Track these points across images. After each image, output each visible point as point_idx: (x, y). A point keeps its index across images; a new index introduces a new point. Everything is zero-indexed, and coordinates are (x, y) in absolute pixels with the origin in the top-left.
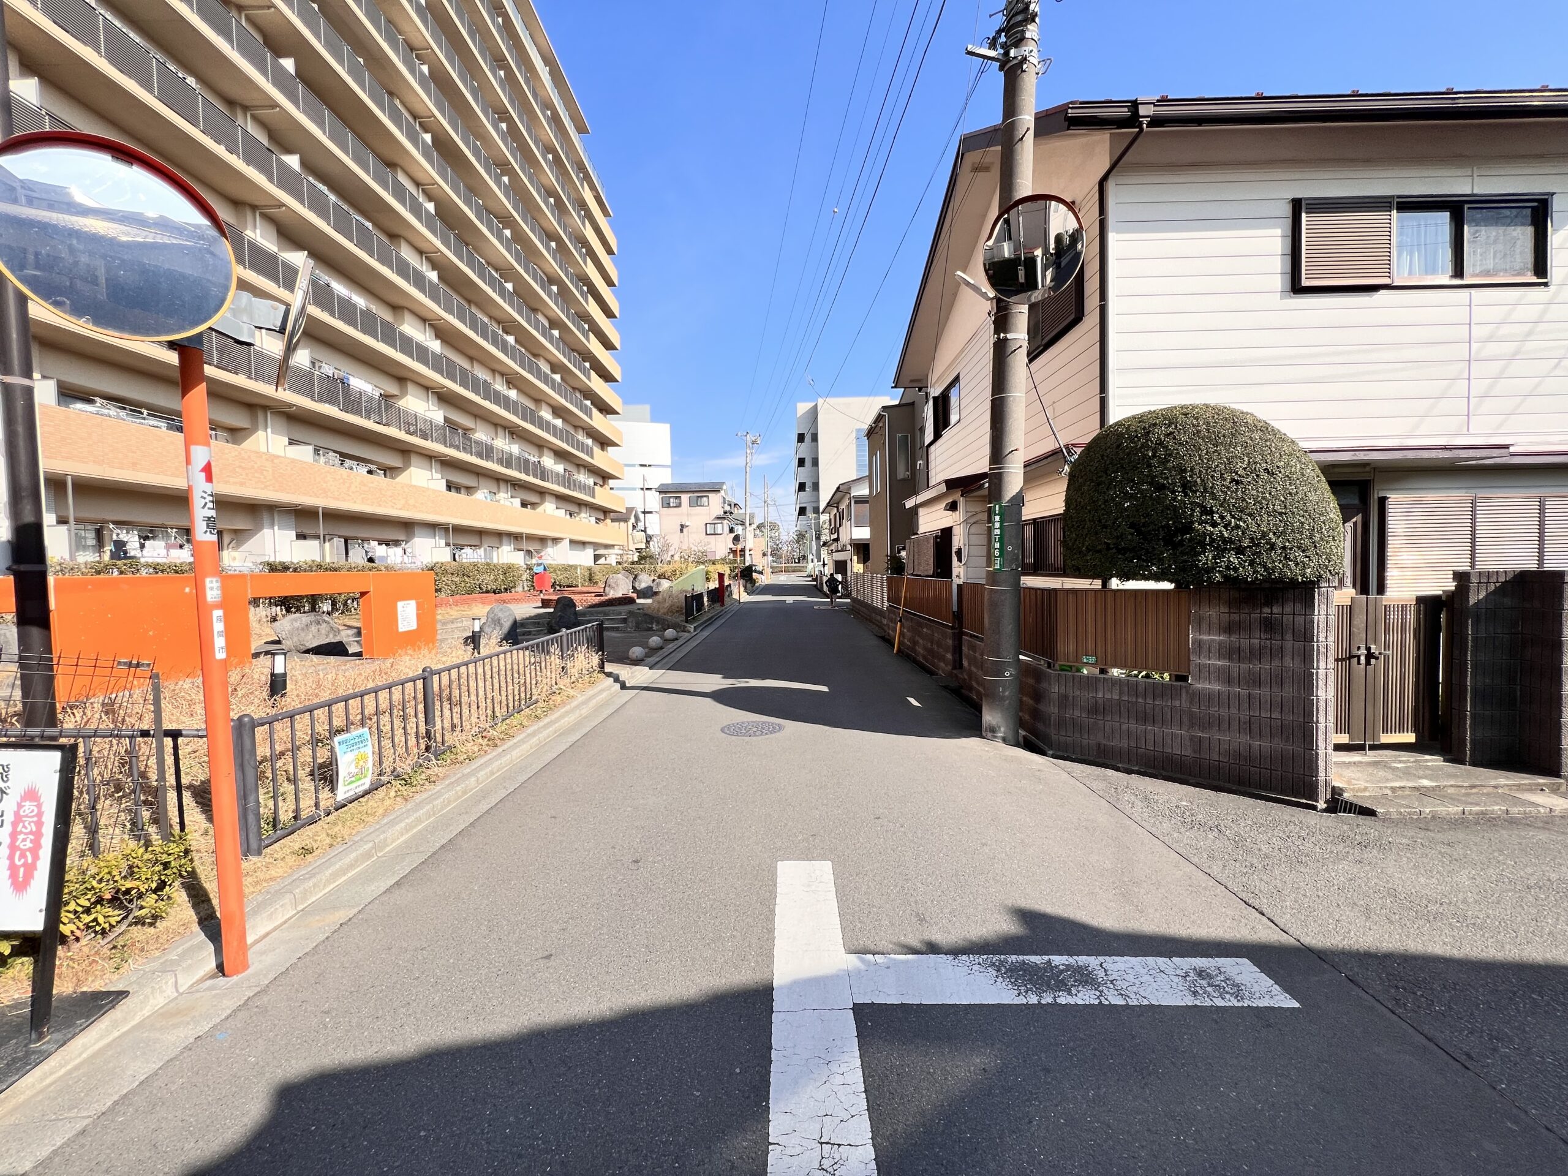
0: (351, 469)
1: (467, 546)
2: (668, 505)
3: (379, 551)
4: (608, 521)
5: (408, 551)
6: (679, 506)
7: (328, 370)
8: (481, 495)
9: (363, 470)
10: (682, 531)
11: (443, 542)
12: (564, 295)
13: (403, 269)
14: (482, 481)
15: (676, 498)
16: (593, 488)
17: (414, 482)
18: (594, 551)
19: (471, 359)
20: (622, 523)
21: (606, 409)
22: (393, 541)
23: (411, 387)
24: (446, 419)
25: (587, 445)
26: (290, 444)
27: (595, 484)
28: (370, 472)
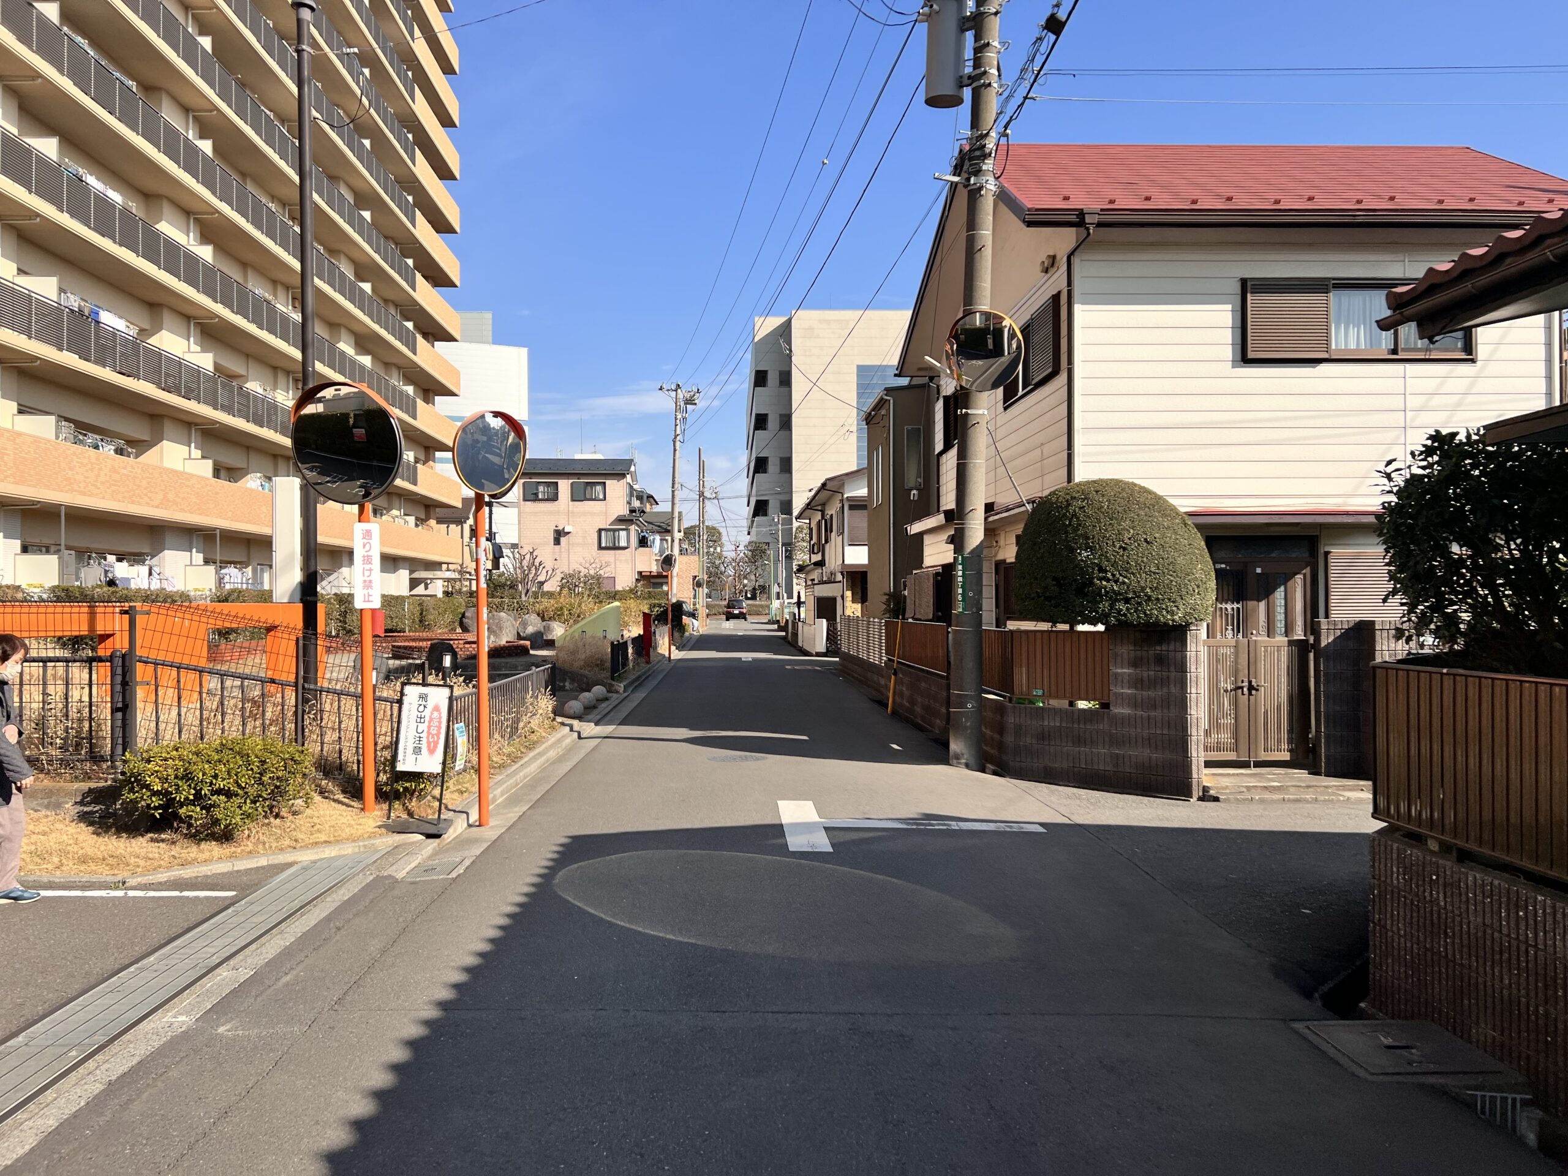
0: (96, 447)
1: (230, 563)
2: (535, 498)
3: (121, 570)
4: (432, 522)
5: (156, 569)
6: (554, 498)
7: (73, 301)
8: (252, 482)
9: (108, 450)
10: (557, 542)
11: (198, 558)
12: (382, 154)
13: (172, 145)
14: (254, 459)
15: (548, 484)
16: (415, 469)
17: (167, 464)
18: (411, 572)
19: (244, 265)
20: (452, 527)
21: (435, 333)
22: (135, 554)
23: (167, 317)
24: (217, 367)
25: (408, 395)
26: (20, 412)
27: (417, 461)
28: (119, 451)
